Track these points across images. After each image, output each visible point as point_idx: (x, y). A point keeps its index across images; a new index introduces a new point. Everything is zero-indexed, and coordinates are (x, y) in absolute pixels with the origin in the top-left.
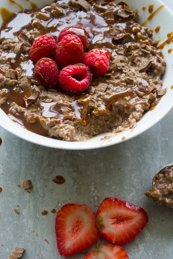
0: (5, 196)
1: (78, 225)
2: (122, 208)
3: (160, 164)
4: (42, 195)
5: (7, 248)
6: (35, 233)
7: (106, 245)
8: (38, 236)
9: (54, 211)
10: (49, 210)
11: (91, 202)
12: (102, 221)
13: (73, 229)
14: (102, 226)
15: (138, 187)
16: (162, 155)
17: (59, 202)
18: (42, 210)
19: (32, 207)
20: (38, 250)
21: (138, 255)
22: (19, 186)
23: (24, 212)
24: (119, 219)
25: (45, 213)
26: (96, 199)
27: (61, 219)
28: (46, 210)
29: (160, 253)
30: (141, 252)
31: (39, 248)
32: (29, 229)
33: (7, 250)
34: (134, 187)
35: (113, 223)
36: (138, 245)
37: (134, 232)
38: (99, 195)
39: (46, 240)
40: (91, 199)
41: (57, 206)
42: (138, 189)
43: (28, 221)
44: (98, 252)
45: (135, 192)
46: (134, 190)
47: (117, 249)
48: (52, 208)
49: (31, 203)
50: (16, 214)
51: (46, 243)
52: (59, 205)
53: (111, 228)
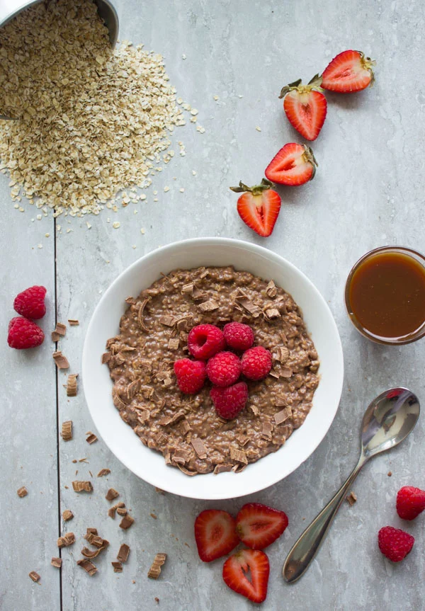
1: (217, 531)
2: (262, 513)
6: (175, 538)
7: (246, 550)
8: (177, 540)
12: (241, 529)
13: (213, 536)
14: (243, 535)
19: (168, 511)
20: (179, 554)
21: (277, 555)
23: (161, 516)
24: (258, 526)
27: (199, 526)
30: (281, 551)
31: (180, 552)
32: (168, 534)
33: (149, 555)
35: (253, 530)
36: (278, 545)
37: (273, 536)
39: (186, 544)
42: (279, 486)
43: (165, 526)
44: (239, 556)
45: (276, 489)
47: (257, 554)
49: (167, 507)
50: (153, 519)
51: (187, 547)
52: (197, 507)
53: (251, 535)
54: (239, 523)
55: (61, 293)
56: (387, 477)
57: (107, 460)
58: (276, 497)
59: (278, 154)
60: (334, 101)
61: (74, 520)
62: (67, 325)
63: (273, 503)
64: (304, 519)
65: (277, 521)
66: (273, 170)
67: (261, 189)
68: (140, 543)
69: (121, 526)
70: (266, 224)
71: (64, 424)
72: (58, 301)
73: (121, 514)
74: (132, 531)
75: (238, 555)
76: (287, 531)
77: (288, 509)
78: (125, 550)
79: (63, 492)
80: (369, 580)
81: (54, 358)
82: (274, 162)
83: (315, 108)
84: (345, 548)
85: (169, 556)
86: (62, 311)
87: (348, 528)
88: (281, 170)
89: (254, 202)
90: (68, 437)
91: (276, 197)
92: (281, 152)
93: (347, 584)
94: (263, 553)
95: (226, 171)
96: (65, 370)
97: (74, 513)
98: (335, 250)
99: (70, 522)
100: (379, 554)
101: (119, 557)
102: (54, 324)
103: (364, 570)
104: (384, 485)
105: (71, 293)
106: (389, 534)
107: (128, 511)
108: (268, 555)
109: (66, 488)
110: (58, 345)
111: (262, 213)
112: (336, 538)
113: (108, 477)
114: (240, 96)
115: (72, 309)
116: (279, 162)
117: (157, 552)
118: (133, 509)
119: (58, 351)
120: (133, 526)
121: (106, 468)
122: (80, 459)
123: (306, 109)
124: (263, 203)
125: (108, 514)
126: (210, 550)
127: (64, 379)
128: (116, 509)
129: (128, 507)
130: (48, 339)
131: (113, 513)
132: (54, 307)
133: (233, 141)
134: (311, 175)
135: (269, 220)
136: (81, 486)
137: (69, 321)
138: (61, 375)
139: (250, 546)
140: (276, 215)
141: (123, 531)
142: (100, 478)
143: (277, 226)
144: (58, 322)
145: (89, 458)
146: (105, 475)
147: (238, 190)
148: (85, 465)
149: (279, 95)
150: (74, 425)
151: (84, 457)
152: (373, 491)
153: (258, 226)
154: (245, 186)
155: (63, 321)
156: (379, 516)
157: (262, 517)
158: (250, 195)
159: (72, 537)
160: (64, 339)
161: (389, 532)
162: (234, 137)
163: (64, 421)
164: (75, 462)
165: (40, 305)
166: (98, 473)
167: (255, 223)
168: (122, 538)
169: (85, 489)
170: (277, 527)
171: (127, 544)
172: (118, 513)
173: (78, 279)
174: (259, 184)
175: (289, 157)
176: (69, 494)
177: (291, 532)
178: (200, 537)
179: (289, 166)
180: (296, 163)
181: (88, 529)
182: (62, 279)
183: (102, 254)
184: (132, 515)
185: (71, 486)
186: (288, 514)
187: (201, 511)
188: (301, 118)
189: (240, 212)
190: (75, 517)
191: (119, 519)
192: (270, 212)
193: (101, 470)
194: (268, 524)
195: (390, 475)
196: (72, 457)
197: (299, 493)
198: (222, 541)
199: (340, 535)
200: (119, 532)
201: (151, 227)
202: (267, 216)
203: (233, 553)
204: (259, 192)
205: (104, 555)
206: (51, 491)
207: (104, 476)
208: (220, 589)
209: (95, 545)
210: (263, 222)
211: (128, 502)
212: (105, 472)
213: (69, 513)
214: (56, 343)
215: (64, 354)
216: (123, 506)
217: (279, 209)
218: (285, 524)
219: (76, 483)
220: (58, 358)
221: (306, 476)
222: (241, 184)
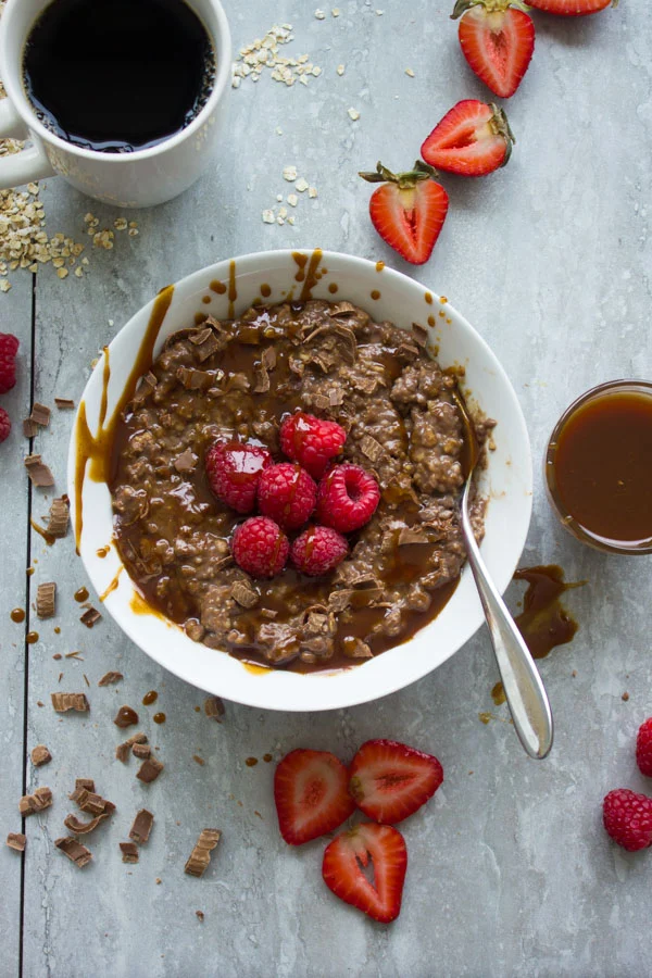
0: (172, 730)
1: (316, 789)
2: (397, 757)
3: (475, 657)
4: (243, 727)
5: (188, 830)
6: (236, 801)
7: (366, 824)
8: (241, 805)
9: (268, 758)
10: (259, 756)
11: (338, 739)
12: (359, 785)
13: (308, 797)
14: (362, 795)
15: (428, 708)
16: (479, 639)
17: (276, 740)
18: (246, 756)
19: (226, 752)
20: (243, 832)
21: (421, 836)
22: (198, 709)
23: (213, 761)
24: (390, 780)
25: (252, 762)
26: (347, 732)
27: (282, 778)
28: (254, 756)
29: (461, 832)
30: (428, 830)
31: (246, 826)
32: (224, 794)
33: (189, 832)
34: (421, 708)
35: (380, 788)
36: (422, 819)
37: (417, 801)
38: (353, 724)
39: (256, 813)
40: (339, 734)
41: (273, 749)
42: (428, 711)
43: (220, 779)
44: (353, 835)
45: (421, 717)
46: (420, 713)
47: (384, 832)
48: (264, 753)
49: (225, 744)
50: (198, 765)
51: (257, 817)
52: (279, 746)
53: (376, 796)
54: (356, 775)
55: (43, 350)
56: (621, 702)
57: (118, 655)
58: (421, 732)
59: (445, 117)
60: (547, 30)
61: (53, 764)
62: (53, 407)
63: (415, 742)
64: (471, 773)
65: (424, 774)
66: (435, 146)
67: (413, 178)
68: (172, 809)
69: (139, 776)
70: (420, 241)
71: (42, 588)
72: (37, 364)
73: (140, 756)
74: (158, 789)
75: (350, 834)
76: (439, 794)
77: (443, 754)
78: (145, 820)
79: (34, 714)
80: (584, 887)
81: (27, 466)
82: (438, 132)
83: (514, 40)
84: (542, 828)
85: (225, 834)
86: (44, 381)
87: (549, 792)
88: (449, 146)
89: (402, 202)
90: (48, 612)
91: (440, 194)
92: (452, 116)
93: (545, 895)
94: (395, 832)
95: (349, 145)
96: (48, 488)
97: (53, 752)
98: (540, 294)
99: (44, 768)
100: (604, 840)
101: (133, 834)
102: (29, 406)
103: (577, 869)
104: (615, 717)
105: (61, 350)
106: (622, 803)
107: (153, 751)
108: (406, 837)
109: (40, 705)
110: (34, 443)
111: (413, 222)
112: (528, 810)
113: (119, 687)
114: (380, 12)
115: (62, 379)
116: (446, 132)
117: (202, 826)
118: (162, 747)
119: (34, 454)
120: (162, 777)
121: (115, 671)
122: (67, 652)
123: (498, 40)
124: (416, 204)
125: (115, 754)
126: (300, 824)
127: (43, 507)
128: (131, 746)
129: (153, 743)
130: (17, 431)
131: (124, 753)
132: (29, 375)
133: (364, 92)
134: (503, 159)
135: (426, 234)
136: (68, 702)
137: (57, 401)
138: (37, 498)
139: (373, 818)
140: (439, 227)
141: (142, 786)
142: (103, 689)
143: (439, 247)
144: (36, 401)
145: (84, 652)
146: (113, 683)
147: (372, 178)
148: (77, 663)
149: (452, 13)
150: (59, 589)
151: (76, 651)
152: (596, 727)
153: (406, 244)
154: (386, 171)
155: (46, 400)
156: (605, 771)
157: (397, 765)
158: (393, 188)
159: (47, 796)
160: (45, 434)
161: (624, 798)
162: (365, 85)
163: (41, 583)
164: (58, 657)
165: (8, 367)
166: (101, 679)
167: (401, 239)
168: (139, 799)
169: (75, 707)
170: (423, 784)
171: (149, 810)
172: (135, 753)
173: (74, 327)
174: (409, 169)
175: (466, 123)
176: (45, 717)
177: (447, 798)
178: (284, 800)
179: (464, 140)
180: (478, 134)
181: (79, 782)
182: (45, 324)
183: (120, 283)
184: (161, 757)
185: (48, 702)
186: (442, 763)
187: (286, 752)
188: (488, 56)
189: (374, 217)
190: (54, 759)
191: (136, 764)
192: (428, 220)
193: (104, 674)
194: (407, 777)
195: (625, 698)
196: (53, 649)
197: (463, 725)
198: (323, 807)
199: (533, 805)
200: (134, 789)
201: (212, 238)
202: (422, 228)
203: (343, 828)
204: (410, 184)
205: (106, 831)
206: (12, 711)
207: (110, 686)
208: (316, 897)
209: (90, 811)
210: (415, 238)
211: (154, 733)
212: (113, 678)
213: (43, 752)
214: (31, 440)
215: (45, 461)
216: (144, 741)
217: (443, 216)
218: (438, 779)
219: (58, 696)
220: (35, 468)
221: (476, 696)
222: (379, 167)
